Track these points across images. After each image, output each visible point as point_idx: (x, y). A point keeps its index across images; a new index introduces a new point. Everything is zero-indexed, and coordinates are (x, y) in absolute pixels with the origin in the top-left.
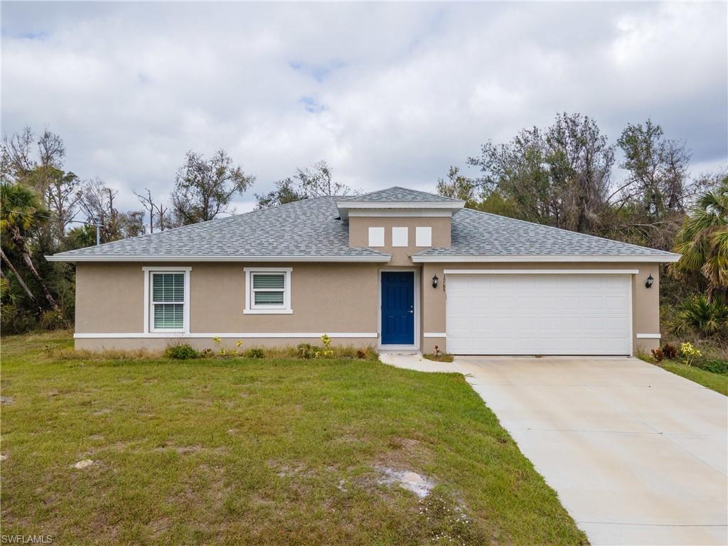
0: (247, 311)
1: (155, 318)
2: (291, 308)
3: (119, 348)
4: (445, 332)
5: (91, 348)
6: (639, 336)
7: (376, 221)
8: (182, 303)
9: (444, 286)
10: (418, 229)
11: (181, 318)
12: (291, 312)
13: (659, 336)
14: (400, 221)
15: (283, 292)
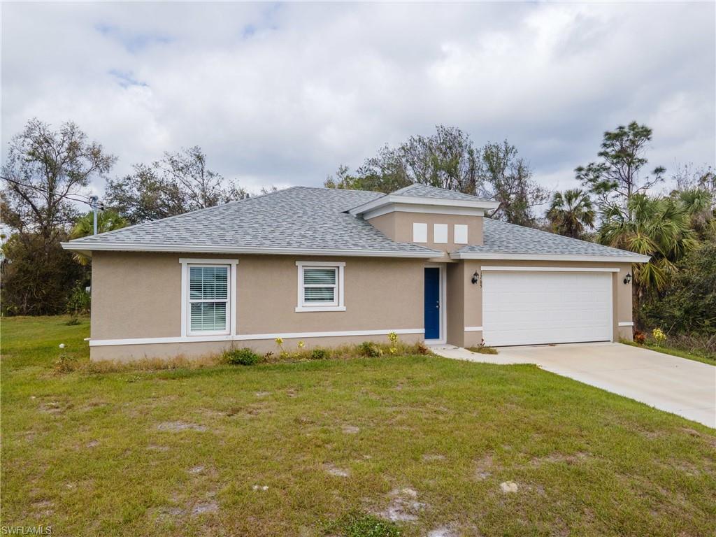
0: (300, 309)
2: (345, 305)
4: (481, 326)
5: (114, 358)
6: (620, 324)
7: (420, 217)
9: (481, 282)
10: (456, 226)
12: (344, 309)
13: (632, 324)
14: (441, 218)
15: (332, 288)
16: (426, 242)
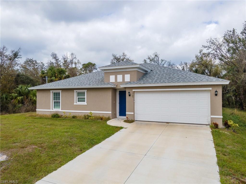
0: (75, 104)
1: (54, 105)
2: (87, 103)
3: (45, 113)
4: (134, 112)
5: (40, 113)
8: (59, 101)
11: (59, 106)
13: (222, 117)
14: (120, 73)
15: (85, 98)
16: (114, 82)
